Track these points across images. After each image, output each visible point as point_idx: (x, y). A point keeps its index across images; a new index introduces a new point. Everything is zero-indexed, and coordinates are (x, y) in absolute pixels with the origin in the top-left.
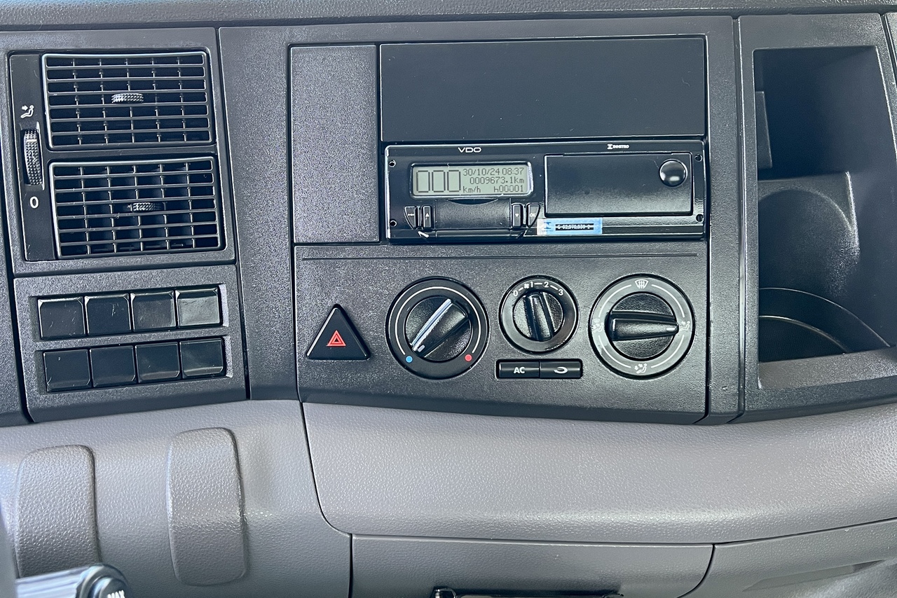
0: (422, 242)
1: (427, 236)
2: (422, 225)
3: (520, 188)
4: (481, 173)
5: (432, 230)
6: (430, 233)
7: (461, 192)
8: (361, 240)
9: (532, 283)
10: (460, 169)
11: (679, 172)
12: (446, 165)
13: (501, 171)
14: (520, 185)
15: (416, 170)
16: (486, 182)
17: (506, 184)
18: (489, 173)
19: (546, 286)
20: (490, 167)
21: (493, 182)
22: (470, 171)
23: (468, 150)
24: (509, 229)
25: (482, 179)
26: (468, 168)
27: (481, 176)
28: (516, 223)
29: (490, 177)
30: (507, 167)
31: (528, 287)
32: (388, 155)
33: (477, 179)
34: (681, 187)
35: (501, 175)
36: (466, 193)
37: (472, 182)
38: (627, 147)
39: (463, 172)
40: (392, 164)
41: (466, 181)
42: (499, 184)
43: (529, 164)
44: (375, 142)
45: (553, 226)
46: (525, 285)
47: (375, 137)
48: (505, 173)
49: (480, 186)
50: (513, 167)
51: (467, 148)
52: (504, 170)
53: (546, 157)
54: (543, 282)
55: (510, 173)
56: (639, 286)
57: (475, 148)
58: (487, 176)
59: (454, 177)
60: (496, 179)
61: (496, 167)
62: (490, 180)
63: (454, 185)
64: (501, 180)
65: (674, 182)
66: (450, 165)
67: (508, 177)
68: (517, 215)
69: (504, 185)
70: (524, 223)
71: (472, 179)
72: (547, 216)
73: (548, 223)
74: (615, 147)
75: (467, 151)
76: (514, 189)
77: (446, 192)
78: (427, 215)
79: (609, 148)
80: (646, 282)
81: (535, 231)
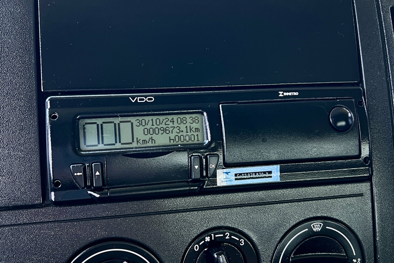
0: (92, 201)
1: (98, 196)
2: (92, 183)
3: (196, 137)
4: (154, 124)
5: (103, 189)
6: (101, 192)
7: (134, 145)
8: (20, 203)
9: (213, 235)
10: (133, 119)
11: (344, 117)
12: (117, 116)
13: (175, 120)
14: (195, 134)
15: (82, 122)
16: (161, 132)
17: (181, 133)
18: (164, 123)
19: (227, 238)
20: (164, 117)
21: (168, 132)
22: (143, 121)
23: (140, 100)
24: (188, 182)
25: (157, 130)
26: (140, 118)
27: (155, 126)
28: (196, 175)
29: (165, 127)
30: (182, 116)
31: (209, 240)
32: (49, 107)
33: (151, 130)
34: (349, 131)
35: (176, 125)
36: (139, 145)
37: (146, 133)
38: (296, 94)
39: (135, 123)
40: (55, 117)
41: (139, 133)
42: (175, 134)
43: (205, 114)
44: (34, 93)
45: (232, 176)
46: (206, 238)
47: (34, 88)
48: (179, 122)
49: (154, 136)
50: (188, 116)
51: (139, 98)
52: (179, 120)
53: (220, 105)
54: (224, 233)
55: (185, 122)
56: (315, 230)
57: (148, 98)
58: (161, 126)
59: (125, 128)
60: (171, 129)
61: (170, 117)
62: (165, 130)
63: (126, 137)
64: (176, 130)
65: (341, 127)
66: (121, 116)
67: (183, 127)
68: (196, 167)
69: (179, 135)
70: (205, 174)
71: (146, 130)
72: (227, 165)
73: (227, 173)
74: (285, 94)
75: (138, 101)
76: (190, 139)
77: (118, 145)
78: (97, 173)
79: (281, 95)
80: (320, 225)
81: (215, 182)
